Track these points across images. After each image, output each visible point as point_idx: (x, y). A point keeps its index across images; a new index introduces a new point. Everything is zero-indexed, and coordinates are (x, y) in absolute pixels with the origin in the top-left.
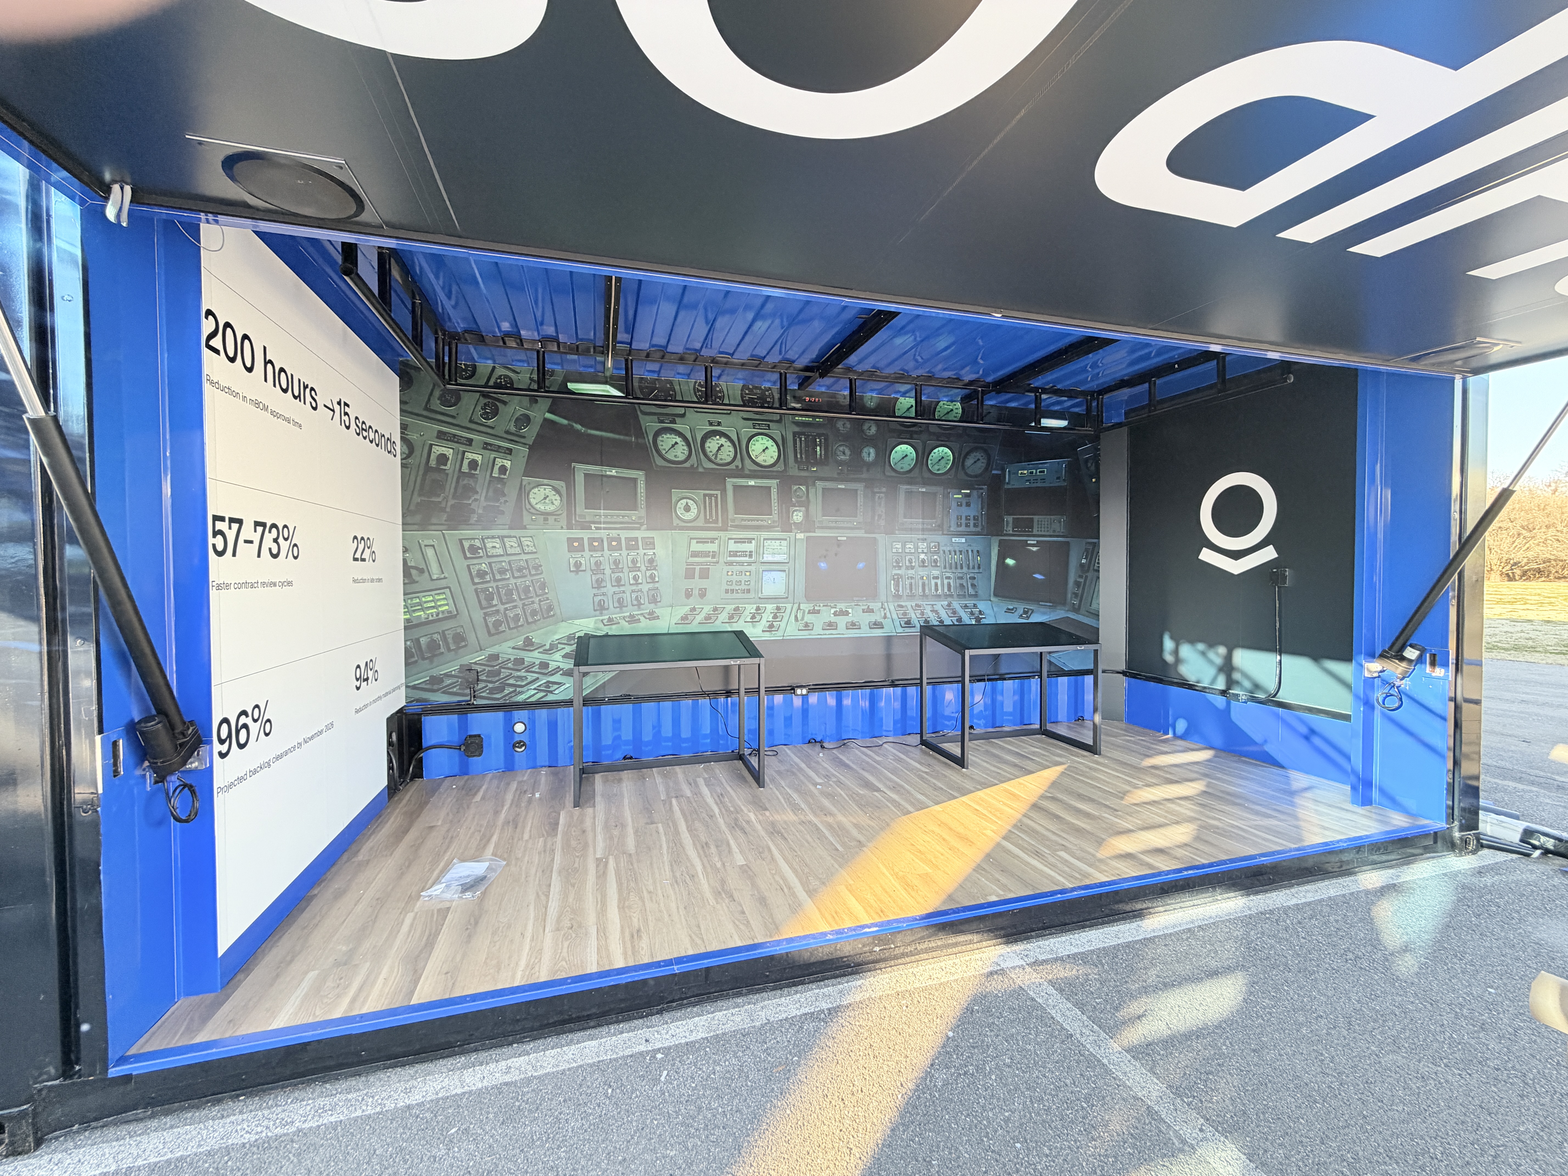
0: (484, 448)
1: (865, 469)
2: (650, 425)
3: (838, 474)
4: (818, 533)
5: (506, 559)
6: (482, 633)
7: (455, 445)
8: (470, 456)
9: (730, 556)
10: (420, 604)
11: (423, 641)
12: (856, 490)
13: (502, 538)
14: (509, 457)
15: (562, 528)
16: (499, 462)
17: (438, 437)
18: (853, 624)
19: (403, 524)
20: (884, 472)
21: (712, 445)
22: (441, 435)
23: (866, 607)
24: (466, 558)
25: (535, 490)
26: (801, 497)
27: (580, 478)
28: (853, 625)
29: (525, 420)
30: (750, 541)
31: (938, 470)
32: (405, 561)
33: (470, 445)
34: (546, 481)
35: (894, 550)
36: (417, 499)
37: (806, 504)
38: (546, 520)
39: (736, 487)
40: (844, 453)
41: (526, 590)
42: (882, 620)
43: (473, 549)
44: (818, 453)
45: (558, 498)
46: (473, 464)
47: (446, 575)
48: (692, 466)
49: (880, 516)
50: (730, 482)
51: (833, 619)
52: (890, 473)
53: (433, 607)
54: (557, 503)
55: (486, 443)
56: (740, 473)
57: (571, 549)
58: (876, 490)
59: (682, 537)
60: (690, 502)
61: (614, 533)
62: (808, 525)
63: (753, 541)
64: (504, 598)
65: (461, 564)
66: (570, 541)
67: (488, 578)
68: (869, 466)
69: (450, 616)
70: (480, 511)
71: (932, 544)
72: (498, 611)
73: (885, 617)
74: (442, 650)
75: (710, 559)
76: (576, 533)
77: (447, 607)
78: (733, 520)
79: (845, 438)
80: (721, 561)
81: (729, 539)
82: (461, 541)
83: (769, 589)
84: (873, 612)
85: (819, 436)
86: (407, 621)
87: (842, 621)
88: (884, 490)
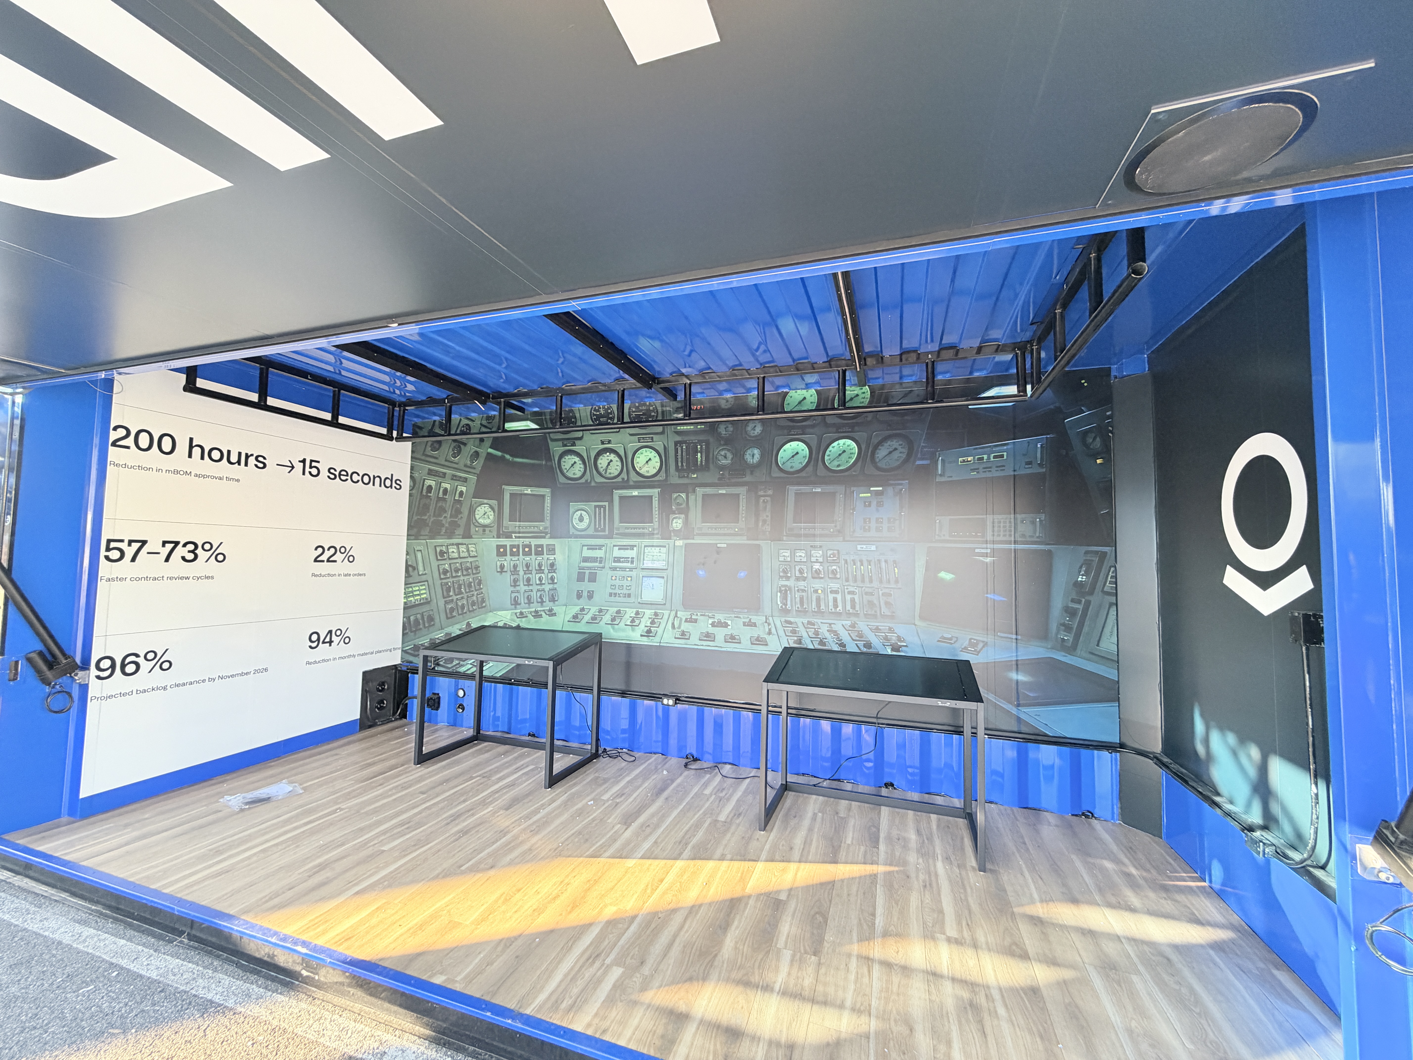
0: (452, 479)
1: (748, 472)
2: (557, 449)
3: (719, 479)
4: (698, 540)
5: (459, 561)
6: (443, 616)
7: (436, 478)
8: (444, 485)
9: (615, 562)
10: (412, 592)
11: (412, 618)
12: (738, 495)
13: (458, 545)
14: (465, 484)
15: (494, 537)
16: (460, 488)
17: (429, 474)
18: (733, 637)
19: (408, 535)
20: (770, 473)
21: (603, 462)
22: (431, 472)
23: (747, 620)
24: (438, 560)
25: (479, 508)
26: (681, 504)
27: (507, 497)
28: (732, 639)
29: (476, 454)
30: (632, 547)
31: (839, 466)
32: (407, 561)
33: (444, 477)
34: (486, 501)
35: (781, 559)
36: (415, 518)
37: (685, 511)
38: (484, 531)
39: (621, 498)
40: (725, 457)
41: (470, 586)
42: (766, 636)
43: (442, 553)
44: (699, 460)
45: (492, 513)
46: (445, 491)
47: (426, 572)
48: (587, 481)
49: (764, 522)
50: (617, 493)
51: (711, 630)
52: (776, 473)
53: (418, 595)
54: (491, 517)
55: (454, 476)
56: (625, 485)
57: (499, 554)
58: (761, 493)
59: (576, 544)
60: (584, 513)
61: (527, 541)
62: (686, 533)
63: (635, 548)
64: (457, 590)
65: (435, 564)
66: (498, 547)
67: (448, 575)
68: (753, 468)
69: (428, 602)
70: (447, 525)
71: (830, 552)
72: (452, 600)
73: (770, 633)
74: (421, 626)
75: (597, 564)
76: (503, 541)
77: (425, 596)
78: (618, 529)
79: (728, 442)
80: (607, 566)
81: (614, 546)
82: (435, 547)
83: (648, 595)
84: (756, 626)
85: (700, 442)
86: (405, 603)
87: (720, 633)
88: (770, 492)
